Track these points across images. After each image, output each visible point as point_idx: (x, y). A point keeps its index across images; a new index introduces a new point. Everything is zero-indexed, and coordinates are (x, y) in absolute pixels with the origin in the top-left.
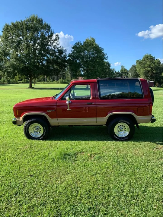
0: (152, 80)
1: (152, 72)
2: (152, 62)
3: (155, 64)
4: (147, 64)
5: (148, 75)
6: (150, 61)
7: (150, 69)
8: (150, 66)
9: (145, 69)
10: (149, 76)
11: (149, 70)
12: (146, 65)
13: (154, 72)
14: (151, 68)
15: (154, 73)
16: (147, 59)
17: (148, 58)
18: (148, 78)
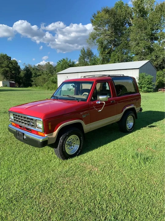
0: (12, 81)
1: (11, 72)
2: (9, 62)
3: (12, 64)
4: (5, 64)
5: (8, 75)
6: (8, 61)
7: (8, 69)
8: (8, 67)
9: (3, 69)
10: (8, 77)
11: (8, 71)
12: (3, 65)
13: (13, 72)
14: (10, 68)
15: (13, 74)
16: (4, 59)
17: (5, 57)
18: (7, 79)
